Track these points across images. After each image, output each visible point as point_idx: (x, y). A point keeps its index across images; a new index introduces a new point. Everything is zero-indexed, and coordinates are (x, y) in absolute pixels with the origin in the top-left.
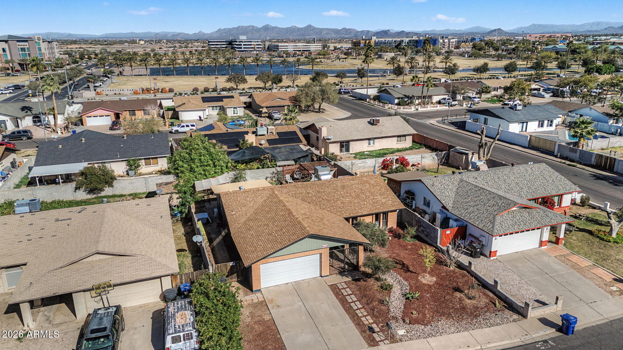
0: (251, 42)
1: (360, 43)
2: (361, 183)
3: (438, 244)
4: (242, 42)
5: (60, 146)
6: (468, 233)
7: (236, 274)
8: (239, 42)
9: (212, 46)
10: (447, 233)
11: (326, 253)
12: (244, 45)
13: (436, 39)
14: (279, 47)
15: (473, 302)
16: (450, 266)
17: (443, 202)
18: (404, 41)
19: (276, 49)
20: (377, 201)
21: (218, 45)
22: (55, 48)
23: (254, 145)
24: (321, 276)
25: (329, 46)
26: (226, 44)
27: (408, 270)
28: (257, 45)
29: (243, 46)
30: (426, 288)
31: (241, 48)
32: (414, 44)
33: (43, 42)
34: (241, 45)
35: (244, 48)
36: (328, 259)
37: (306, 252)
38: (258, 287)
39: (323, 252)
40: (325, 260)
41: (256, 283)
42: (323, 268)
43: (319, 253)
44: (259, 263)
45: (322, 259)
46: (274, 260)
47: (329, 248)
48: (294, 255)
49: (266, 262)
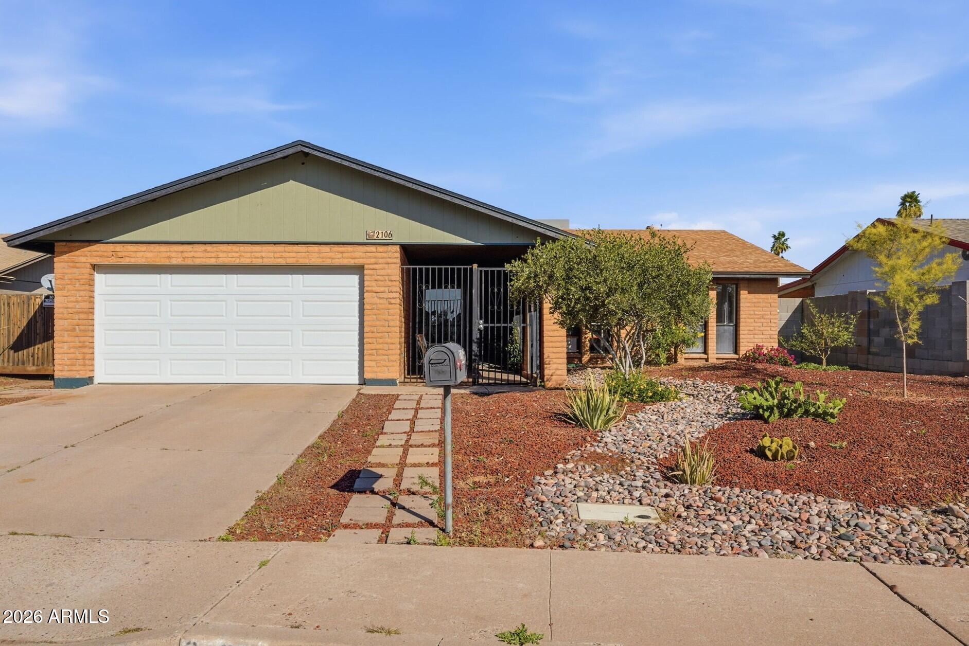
11: (387, 271)
36: (393, 301)
37: (290, 248)
38: (74, 368)
39: (373, 261)
40: (378, 301)
41: (70, 348)
42: (370, 340)
43: (352, 262)
44: (83, 259)
45: (366, 295)
46: (148, 255)
47: (398, 248)
48: (240, 251)
49: (113, 261)
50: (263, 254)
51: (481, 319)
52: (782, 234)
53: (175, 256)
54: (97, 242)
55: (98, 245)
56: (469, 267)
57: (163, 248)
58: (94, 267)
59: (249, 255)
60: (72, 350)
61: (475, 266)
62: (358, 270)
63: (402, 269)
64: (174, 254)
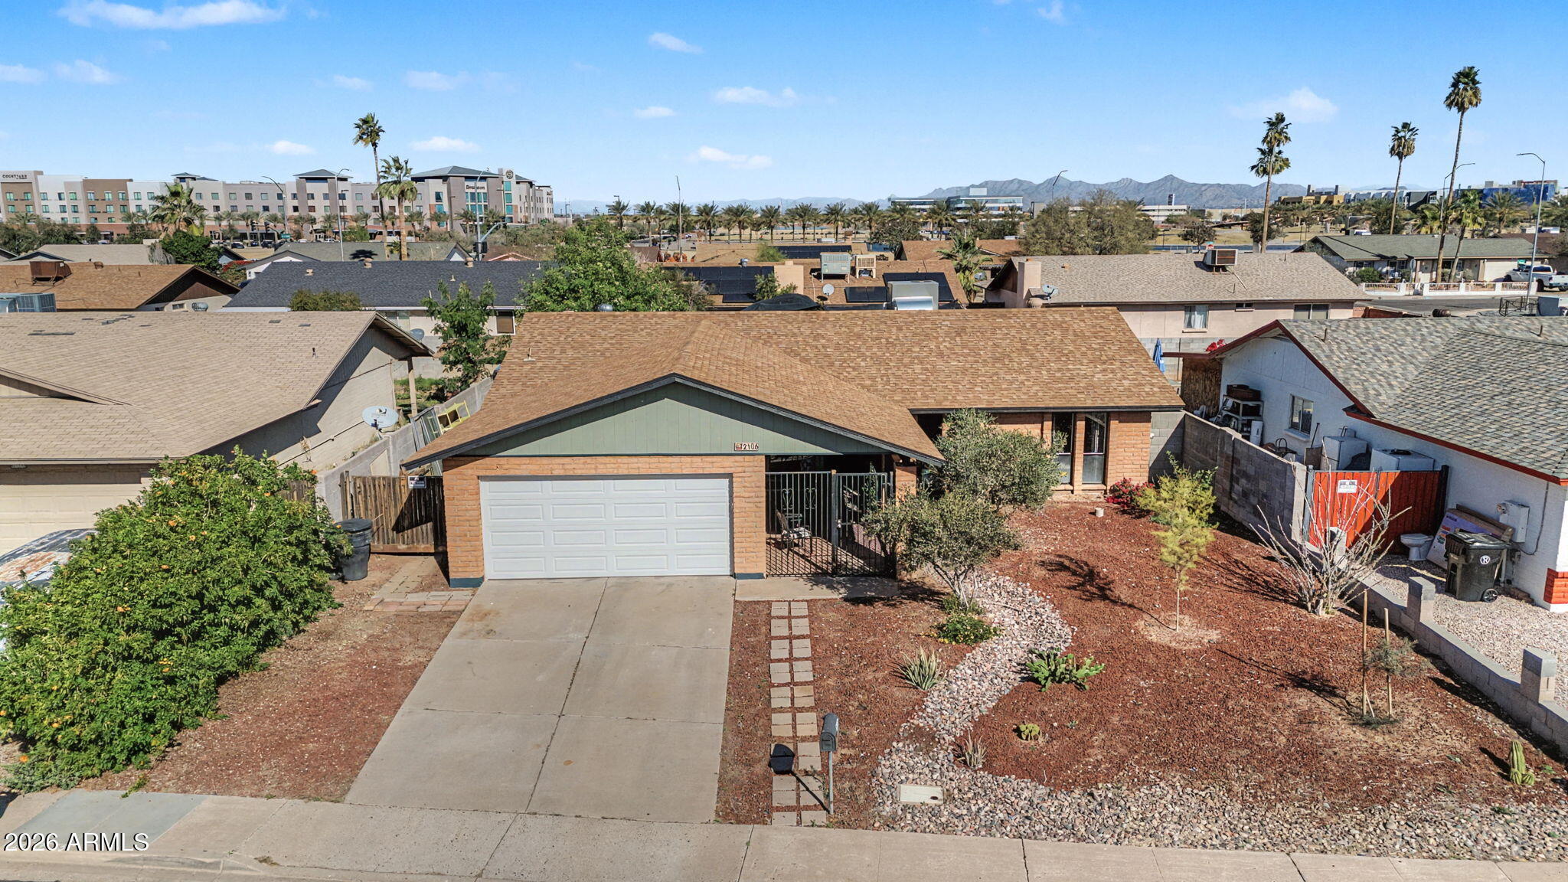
0: (995, 201)
1: (1300, 203)
2: (1033, 326)
3: (1296, 536)
5: (310, 271)
6: (1451, 503)
7: (430, 525)
10: (1341, 490)
11: (753, 478)
15: (1379, 739)
16: (1314, 607)
17: (1352, 388)
20: (1071, 379)
22: (545, 201)
23: (800, 291)
24: (734, 575)
25: (1210, 215)
27: (1104, 594)
30: (1151, 660)
33: (518, 183)
36: (759, 505)
37: (665, 459)
38: (468, 569)
39: (740, 469)
40: (746, 505)
41: (463, 551)
42: (739, 540)
43: (722, 471)
44: (470, 472)
45: (735, 500)
46: (530, 467)
47: (763, 458)
48: (617, 463)
49: (499, 472)
50: (640, 465)
51: (839, 518)
52: (1280, 119)
53: (557, 467)
54: (488, 456)
55: (487, 459)
56: (827, 472)
57: (545, 461)
58: (478, 477)
59: (626, 466)
60: (465, 554)
61: (834, 472)
62: (730, 476)
63: (767, 476)
64: (556, 466)
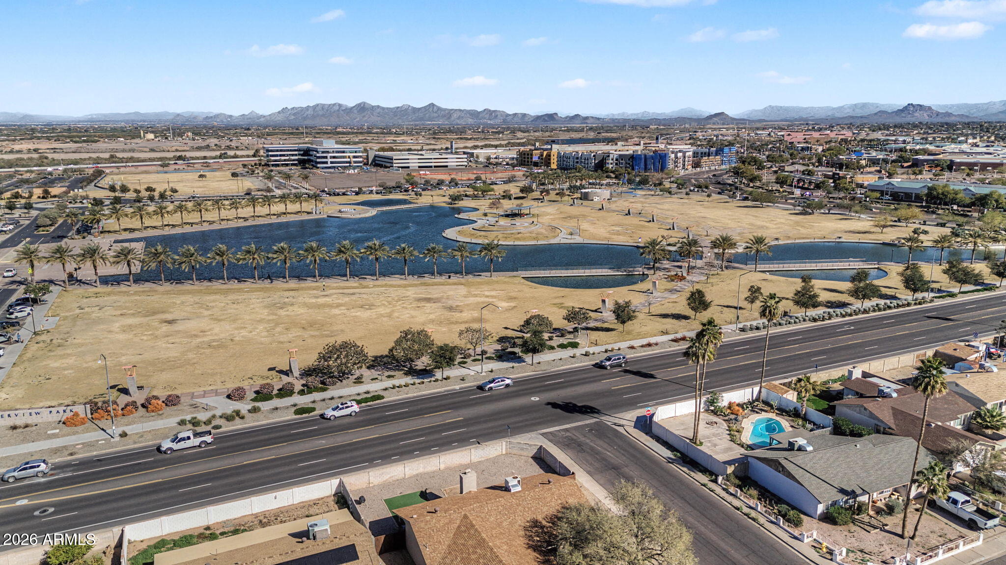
0: (344, 152)
1: (532, 155)
4: (328, 152)
8: (323, 152)
9: (273, 158)
12: (331, 157)
13: (665, 154)
14: (394, 161)
18: (611, 156)
19: (389, 165)
21: (284, 155)
26: (299, 155)
28: (354, 157)
29: (329, 160)
31: (326, 163)
32: (628, 162)
34: (326, 157)
35: (332, 163)
